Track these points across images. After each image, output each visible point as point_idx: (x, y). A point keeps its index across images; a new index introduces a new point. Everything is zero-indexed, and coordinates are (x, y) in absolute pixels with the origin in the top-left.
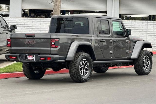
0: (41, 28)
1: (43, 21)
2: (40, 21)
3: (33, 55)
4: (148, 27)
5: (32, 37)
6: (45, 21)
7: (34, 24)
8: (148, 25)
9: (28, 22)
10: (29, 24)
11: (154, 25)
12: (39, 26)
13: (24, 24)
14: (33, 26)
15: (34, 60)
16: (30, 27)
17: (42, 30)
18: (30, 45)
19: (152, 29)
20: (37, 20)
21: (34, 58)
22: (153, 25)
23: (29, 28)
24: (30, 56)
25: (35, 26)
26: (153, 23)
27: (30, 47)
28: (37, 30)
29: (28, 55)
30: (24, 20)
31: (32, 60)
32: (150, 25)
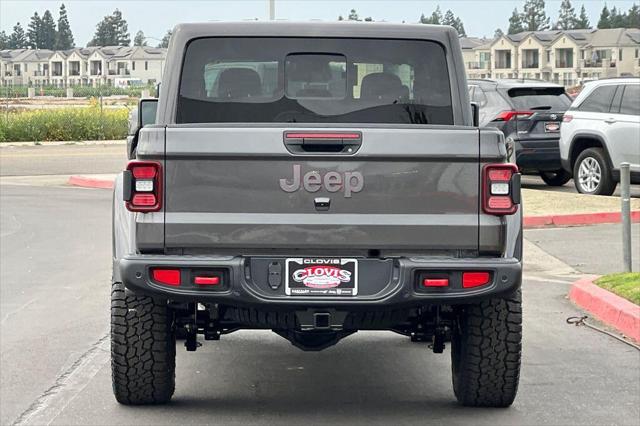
3: (344, 261)
5: (337, 148)
15: (355, 291)
18: (326, 200)
21: (347, 278)
24: (324, 265)
27: (319, 212)
29: (300, 261)
31: (339, 291)
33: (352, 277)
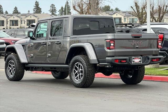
3: (140, 57)
5: (139, 37)
18: (138, 46)
21: (140, 60)
24: (137, 58)
27: (137, 49)
29: (134, 57)
31: (139, 63)
33: (141, 60)
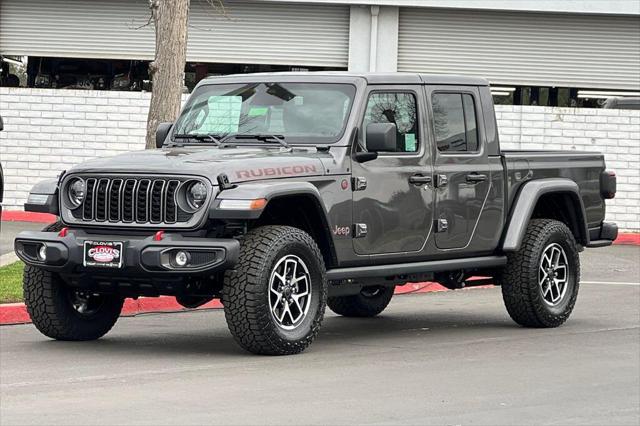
0: (88, 131)
1: (97, 101)
2: (82, 101)
4: (524, 132)
6: (105, 102)
7: (60, 114)
8: (524, 123)
9: (34, 107)
10: (39, 114)
11: (548, 125)
12: (77, 123)
13: (16, 113)
14: (56, 122)
16: (44, 129)
17: (91, 138)
19: (541, 139)
20: (72, 100)
22: (541, 124)
23: (37, 129)
25: (64, 122)
26: (542, 117)
28: (71, 138)
30: (16, 99)
32: (530, 124)
